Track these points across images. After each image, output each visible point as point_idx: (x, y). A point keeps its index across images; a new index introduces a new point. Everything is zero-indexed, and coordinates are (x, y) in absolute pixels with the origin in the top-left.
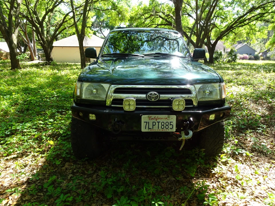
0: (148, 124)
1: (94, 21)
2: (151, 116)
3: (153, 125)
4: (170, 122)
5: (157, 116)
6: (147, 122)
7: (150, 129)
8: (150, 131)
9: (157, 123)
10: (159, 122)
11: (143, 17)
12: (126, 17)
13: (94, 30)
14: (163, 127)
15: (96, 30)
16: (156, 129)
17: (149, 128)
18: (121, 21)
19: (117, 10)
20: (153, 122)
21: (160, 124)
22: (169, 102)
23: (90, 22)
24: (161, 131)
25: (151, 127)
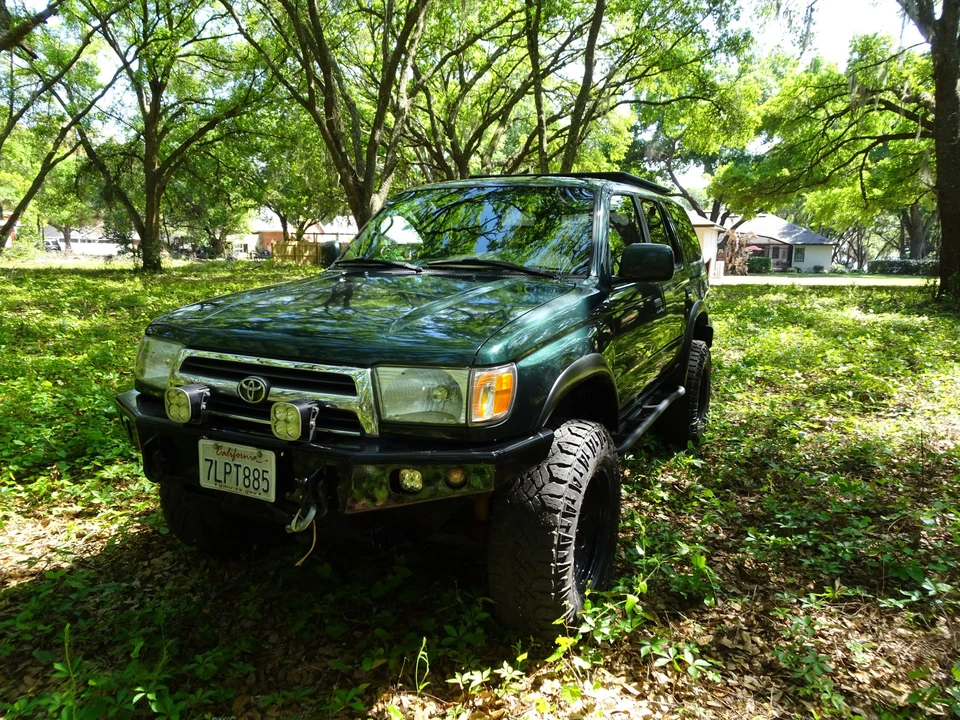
0: (214, 466)
1: (651, 139)
2: (220, 443)
3: (226, 473)
4: (264, 471)
5: (234, 446)
6: (211, 461)
7: (218, 484)
8: (217, 487)
9: (234, 469)
10: (238, 466)
11: (821, 113)
12: (747, 120)
13: (649, 169)
14: (247, 483)
15: (657, 170)
16: (231, 486)
17: (216, 480)
18: (726, 136)
19: (714, 99)
20: (226, 464)
21: (241, 470)
22: (265, 408)
23: (622, 147)
24: (243, 493)
25: (220, 477)
